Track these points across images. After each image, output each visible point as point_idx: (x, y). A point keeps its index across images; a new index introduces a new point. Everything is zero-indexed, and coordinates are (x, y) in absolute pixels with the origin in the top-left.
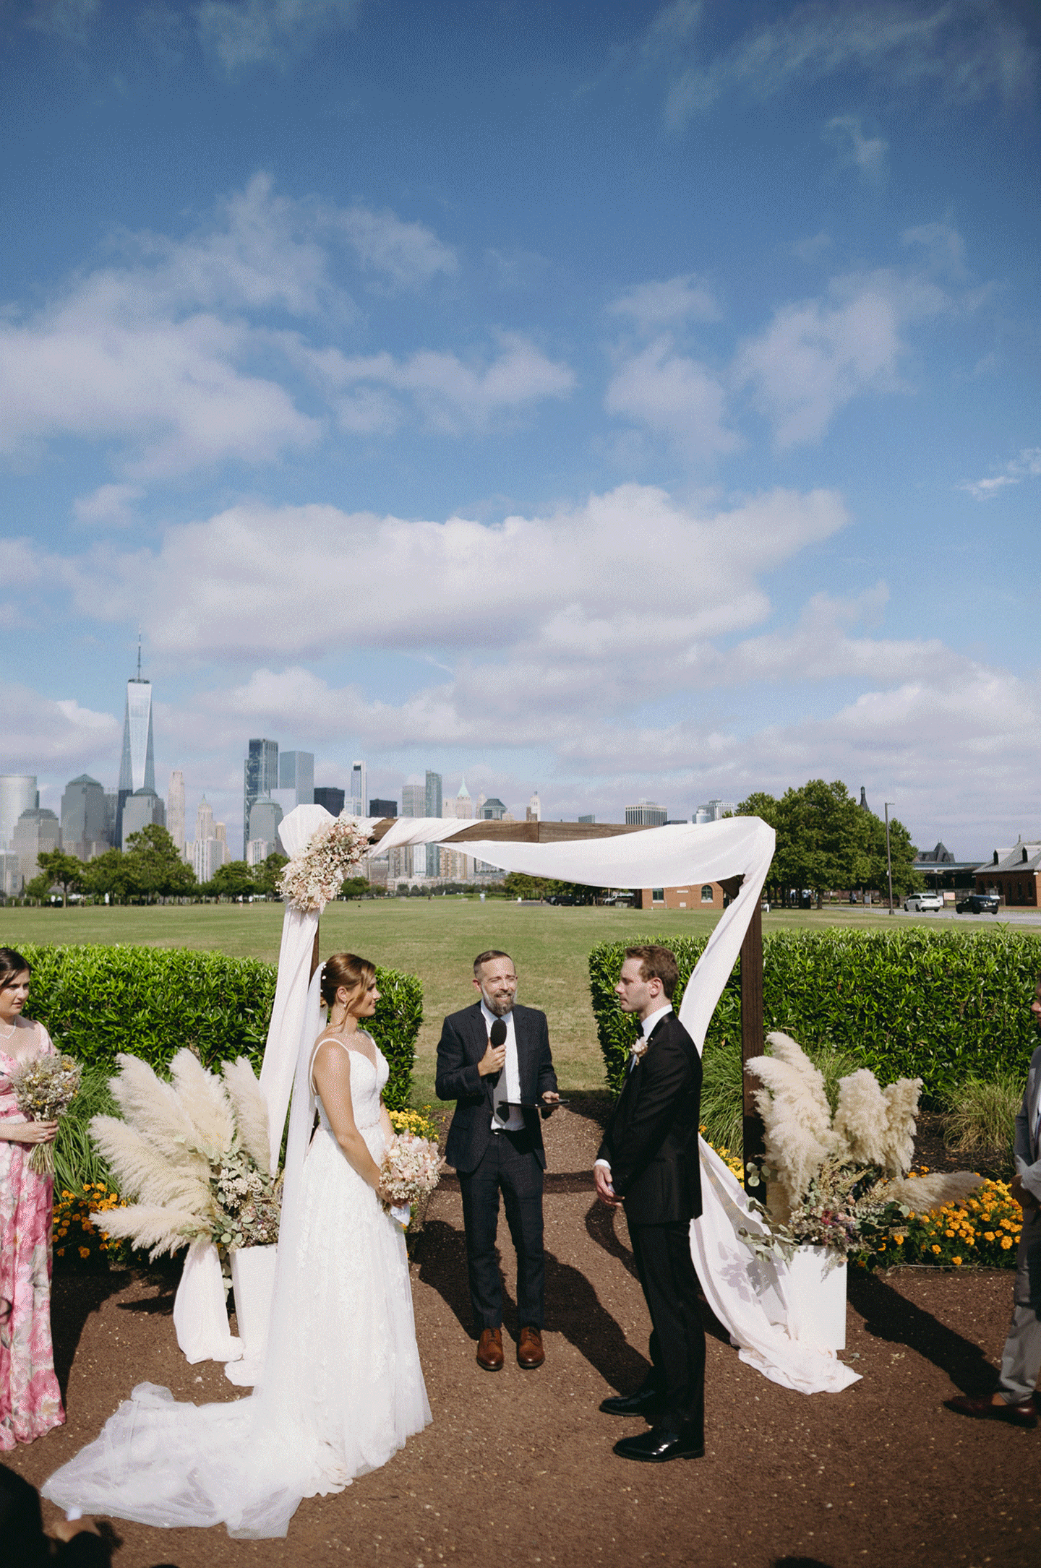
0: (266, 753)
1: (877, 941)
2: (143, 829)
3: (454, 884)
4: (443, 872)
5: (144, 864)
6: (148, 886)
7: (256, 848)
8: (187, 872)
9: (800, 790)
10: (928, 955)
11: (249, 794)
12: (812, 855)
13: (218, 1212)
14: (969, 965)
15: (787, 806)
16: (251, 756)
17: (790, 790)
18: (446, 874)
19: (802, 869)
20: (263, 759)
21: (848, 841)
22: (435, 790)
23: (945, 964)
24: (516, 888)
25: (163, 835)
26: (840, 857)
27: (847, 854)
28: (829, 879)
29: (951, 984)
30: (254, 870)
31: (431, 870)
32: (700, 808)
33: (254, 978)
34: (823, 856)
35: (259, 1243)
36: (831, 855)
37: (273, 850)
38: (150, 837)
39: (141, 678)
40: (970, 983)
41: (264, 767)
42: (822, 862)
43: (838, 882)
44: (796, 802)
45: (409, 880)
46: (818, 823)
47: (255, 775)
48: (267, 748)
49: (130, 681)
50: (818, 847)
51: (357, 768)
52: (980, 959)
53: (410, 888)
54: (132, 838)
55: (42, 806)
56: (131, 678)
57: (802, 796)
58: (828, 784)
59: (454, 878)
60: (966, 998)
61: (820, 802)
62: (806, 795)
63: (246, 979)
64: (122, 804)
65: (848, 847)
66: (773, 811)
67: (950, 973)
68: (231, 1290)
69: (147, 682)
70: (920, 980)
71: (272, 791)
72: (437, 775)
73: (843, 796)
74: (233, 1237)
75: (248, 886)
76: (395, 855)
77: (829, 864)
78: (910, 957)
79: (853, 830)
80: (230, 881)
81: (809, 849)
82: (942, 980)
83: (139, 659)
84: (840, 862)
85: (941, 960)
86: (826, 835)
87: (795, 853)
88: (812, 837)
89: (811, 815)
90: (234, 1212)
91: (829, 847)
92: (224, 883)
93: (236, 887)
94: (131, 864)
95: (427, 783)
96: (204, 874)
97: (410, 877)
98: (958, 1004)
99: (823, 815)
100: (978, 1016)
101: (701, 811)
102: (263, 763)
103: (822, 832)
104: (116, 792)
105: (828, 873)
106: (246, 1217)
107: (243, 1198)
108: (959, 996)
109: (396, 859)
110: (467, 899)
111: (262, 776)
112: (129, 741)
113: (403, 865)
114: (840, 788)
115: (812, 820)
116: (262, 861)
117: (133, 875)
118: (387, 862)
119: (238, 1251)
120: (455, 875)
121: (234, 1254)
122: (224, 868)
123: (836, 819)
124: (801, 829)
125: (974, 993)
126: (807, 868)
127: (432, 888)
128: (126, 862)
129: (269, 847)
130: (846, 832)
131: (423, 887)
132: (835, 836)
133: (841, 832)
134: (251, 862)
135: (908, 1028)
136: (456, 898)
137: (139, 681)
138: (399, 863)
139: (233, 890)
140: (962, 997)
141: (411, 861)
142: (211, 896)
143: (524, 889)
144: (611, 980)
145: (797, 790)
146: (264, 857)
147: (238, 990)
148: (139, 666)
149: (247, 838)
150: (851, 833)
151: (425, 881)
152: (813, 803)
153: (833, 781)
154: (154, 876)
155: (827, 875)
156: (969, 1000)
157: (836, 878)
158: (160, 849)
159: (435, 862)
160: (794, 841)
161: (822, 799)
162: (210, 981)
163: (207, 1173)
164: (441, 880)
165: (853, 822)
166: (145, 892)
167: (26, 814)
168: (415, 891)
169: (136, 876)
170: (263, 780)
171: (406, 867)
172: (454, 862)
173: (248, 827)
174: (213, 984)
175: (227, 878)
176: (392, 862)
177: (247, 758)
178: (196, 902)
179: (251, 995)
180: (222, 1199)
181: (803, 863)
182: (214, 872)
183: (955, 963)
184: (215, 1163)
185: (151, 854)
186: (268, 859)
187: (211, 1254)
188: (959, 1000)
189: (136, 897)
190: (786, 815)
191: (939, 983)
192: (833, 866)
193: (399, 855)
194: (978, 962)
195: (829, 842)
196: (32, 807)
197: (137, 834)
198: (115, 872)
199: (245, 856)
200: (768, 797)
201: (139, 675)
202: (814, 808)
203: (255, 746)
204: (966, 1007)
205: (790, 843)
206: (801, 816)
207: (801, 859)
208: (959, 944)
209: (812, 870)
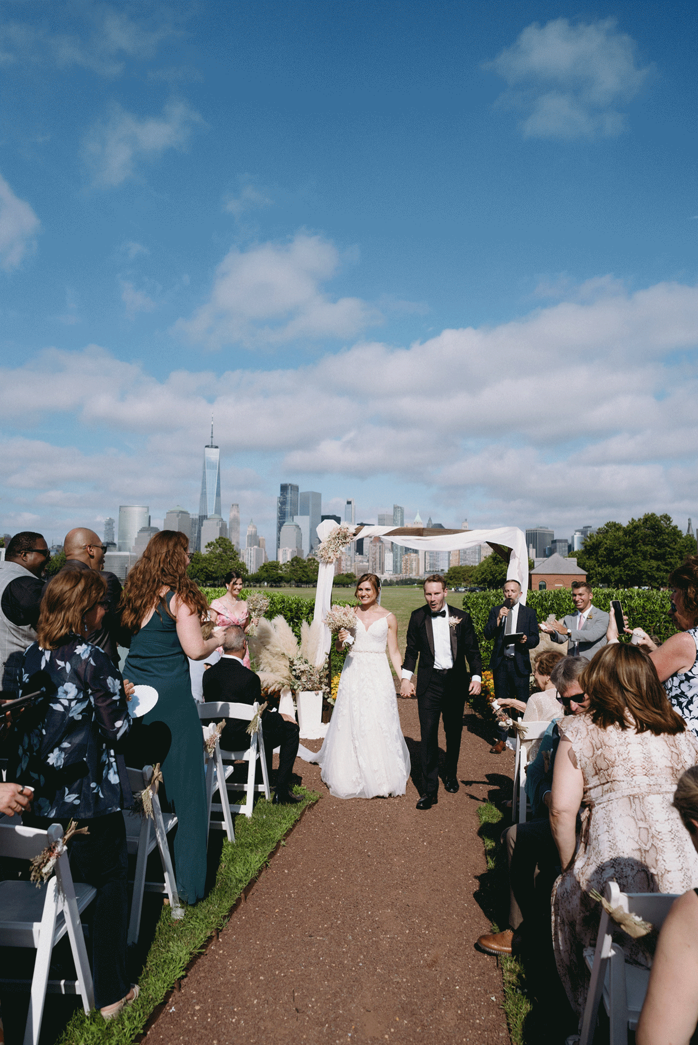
0: (291, 493)
1: (609, 594)
2: (216, 540)
3: (411, 579)
4: (404, 571)
5: (216, 562)
6: (218, 575)
7: (285, 553)
8: (243, 567)
9: (639, 520)
10: (635, 602)
11: (280, 519)
12: (647, 563)
13: (292, 677)
14: (657, 607)
15: (630, 530)
16: (281, 495)
17: (633, 520)
18: (406, 573)
19: (639, 571)
20: (289, 496)
21: (671, 554)
22: (399, 518)
23: (644, 607)
24: (451, 582)
25: (227, 544)
26: (666, 564)
27: (671, 562)
28: (658, 578)
29: (646, 616)
30: (283, 567)
31: (395, 570)
32: (577, 531)
33: (298, 605)
34: (654, 563)
35: (308, 690)
36: (660, 563)
37: (295, 554)
38: (220, 545)
39: (213, 444)
40: (657, 616)
41: (289, 501)
42: (653, 567)
43: (665, 581)
44: (636, 528)
45: (382, 576)
46: (651, 542)
47: (284, 507)
48: (291, 490)
49: (206, 446)
50: (652, 558)
51: (349, 503)
52: (663, 605)
53: (382, 581)
54: (209, 545)
55: (151, 525)
56: (207, 445)
57: (641, 524)
58: (658, 516)
59: (411, 575)
60: (654, 624)
61: (652, 528)
62: (643, 523)
63: (295, 606)
64: (201, 525)
65: (672, 558)
66: (621, 533)
67: (646, 611)
68: (297, 711)
69: (217, 447)
70: (630, 614)
71: (295, 517)
72: (401, 508)
73: (669, 524)
74: (298, 687)
75: (280, 577)
76: (373, 560)
77: (658, 569)
78: (625, 602)
79: (675, 547)
80: (268, 573)
81: (645, 559)
82: (642, 614)
83: (212, 433)
84: (666, 567)
85: (642, 604)
86: (657, 550)
87: (635, 562)
88: (647, 551)
89: (646, 536)
90: (298, 678)
91: (656, 557)
92: (265, 575)
93: (273, 577)
94: (208, 561)
95: (394, 513)
96: (252, 569)
97: (383, 574)
98: (650, 627)
99: (655, 536)
100: (661, 633)
101: (578, 533)
102: (289, 499)
103: (654, 548)
104: (197, 517)
105: (657, 574)
106: (304, 679)
107: (302, 672)
108: (650, 623)
109: (373, 562)
110: (419, 588)
111: (288, 508)
112: (205, 484)
113: (378, 566)
114: (667, 518)
115: (647, 540)
116: (288, 562)
117: (209, 569)
118: (367, 564)
119: (300, 692)
120: (412, 573)
121: (298, 693)
122: (265, 565)
123: (664, 540)
124: (640, 546)
125: (659, 621)
126: (643, 571)
127: (397, 581)
128: (205, 560)
129: (293, 552)
130: (671, 548)
131: (391, 581)
132: (663, 550)
133: (667, 548)
134: (281, 561)
135: (623, 638)
136: (412, 588)
137: (212, 447)
138: (375, 564)
139: (270, 579)
140: (652, 623)
141: (383, 564)
142: (257, 582)
143: (456, 582)
144: (472, 610)
145: (637, 520)
146: (289, 559)
147: (291, 610)
148: (212, 437)
149: (278, 547)
150: (674, 549)
151: (392, 577)
152: (648, 528)
153: (661, 514)
154: (222, 569)
155: (656, 576)
156: (656, 624)
157: (663, 578)
158: (226, 552)
159: (398, 564)
160: (635, 553)
161: (654, 526)
162: (277, 606)
163: (288, 664)
164: (403, 576)
165: (675, 541)
166: (216, 579)
167: (143, 530)
168: (386, 583)
169: (211, 569)
170: (289, 510)
171: (380, 567)
172: (411, 565)
173: (279, 540)
174: (279, 607)
175: (267, 571)
176: (371, 563)
177: (279, 495)
178: (248, 586)
179: (297, 613)
180: (294, 673)
181: (640, 568)
182: (259, 567)
183: (649, 606)
184: (291, 660)
185: (220, 555)
186: (292, 560)
187: (289, 694)
188: (650, 625)
189: (211, 582)
190: (630, 536)
191: (640, 615)
192: (661, 570)
193: (375, 559)
194: (662, 606)
195: (659, 554)
196: (147, 526)
197: (212, 543)
198: (198, 566)
199: (277, 558)
200: (618, 524)
201: (212, 443)
202: (648, 532)
203: (284, 488)
204: (654, 629)
205: (631, 555)
206: (640, 537)
207: (639, 565)
208: (652, 596)
209: (646, 573)
